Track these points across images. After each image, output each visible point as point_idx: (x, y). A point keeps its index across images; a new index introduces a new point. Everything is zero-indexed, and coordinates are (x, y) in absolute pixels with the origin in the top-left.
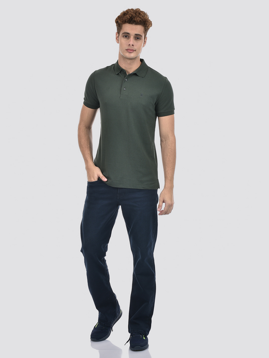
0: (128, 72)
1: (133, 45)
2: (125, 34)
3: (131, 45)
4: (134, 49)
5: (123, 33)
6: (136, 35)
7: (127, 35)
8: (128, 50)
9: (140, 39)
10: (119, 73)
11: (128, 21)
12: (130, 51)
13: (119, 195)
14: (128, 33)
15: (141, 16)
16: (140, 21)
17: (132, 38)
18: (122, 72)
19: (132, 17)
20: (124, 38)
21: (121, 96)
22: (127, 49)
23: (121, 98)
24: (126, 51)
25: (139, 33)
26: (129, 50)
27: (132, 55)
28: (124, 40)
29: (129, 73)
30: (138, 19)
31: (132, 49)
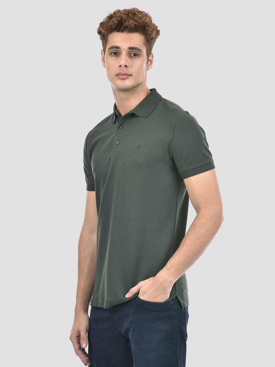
1: (126, 66)
2: (113, 49)
3: (123, 66)
4: (129, 72)
5: (110, 49)
6: (130, 48)
7: (116, 52)
8: (119, 76)
9: (138, 55)
11: (115, 28)
12: (123, 77)
14: (118, 48)
15: (137, 18)
16: (134, 27)
17: (124, 54)
19: (121, 20)
20: (112, 56)
21: (112, 154)
22: (116, 73)
23: (112, 157)
24: (116, 77)
25: (136, 46)
26: (121, 75)
27: (128, 83)
28: (112, 60)
30: (131, 23)
31: (126, 73)
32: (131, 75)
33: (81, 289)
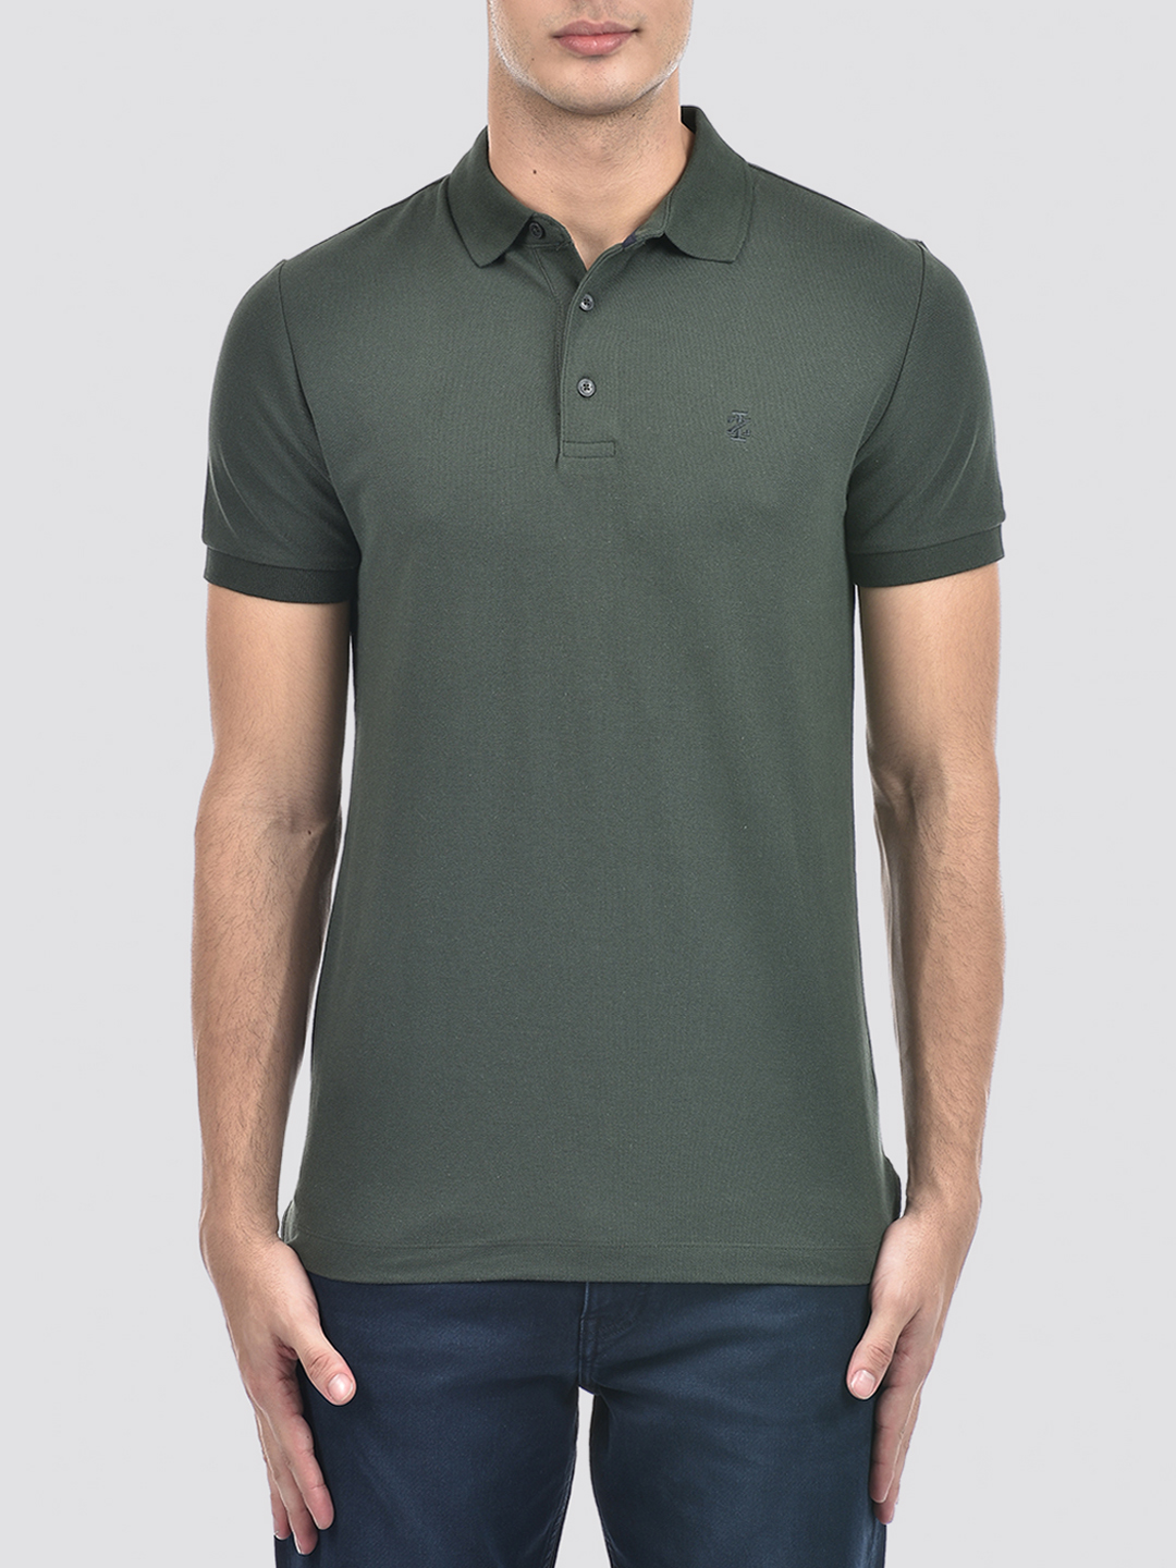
0: (590, 239)
4: (625, 18)
8: (570, 40)
10: (512, 256)
12: (595, 44)
13: (591, 1324)
18: (530, 238)
21: (565, 447)
22: (558, 26)
23: (564, 466)
24: (556, 48)
26: (581, 35)
27: (618, 75)
29: (601, 242)
31: (607, 23)
32: (637, 31)
33: (248, 1130)
